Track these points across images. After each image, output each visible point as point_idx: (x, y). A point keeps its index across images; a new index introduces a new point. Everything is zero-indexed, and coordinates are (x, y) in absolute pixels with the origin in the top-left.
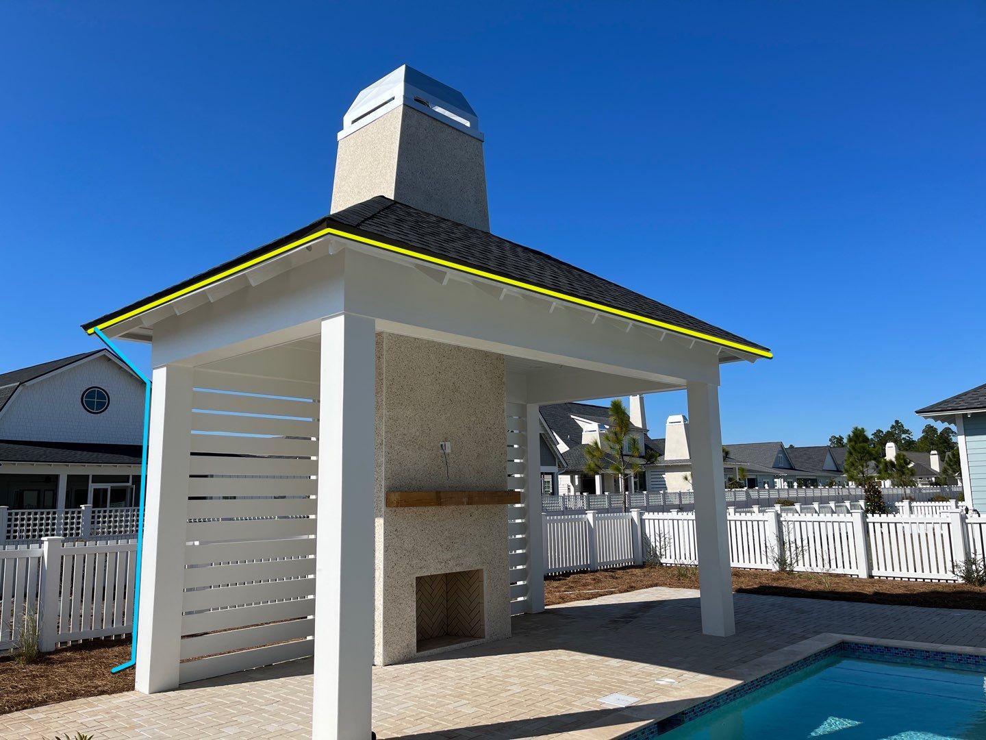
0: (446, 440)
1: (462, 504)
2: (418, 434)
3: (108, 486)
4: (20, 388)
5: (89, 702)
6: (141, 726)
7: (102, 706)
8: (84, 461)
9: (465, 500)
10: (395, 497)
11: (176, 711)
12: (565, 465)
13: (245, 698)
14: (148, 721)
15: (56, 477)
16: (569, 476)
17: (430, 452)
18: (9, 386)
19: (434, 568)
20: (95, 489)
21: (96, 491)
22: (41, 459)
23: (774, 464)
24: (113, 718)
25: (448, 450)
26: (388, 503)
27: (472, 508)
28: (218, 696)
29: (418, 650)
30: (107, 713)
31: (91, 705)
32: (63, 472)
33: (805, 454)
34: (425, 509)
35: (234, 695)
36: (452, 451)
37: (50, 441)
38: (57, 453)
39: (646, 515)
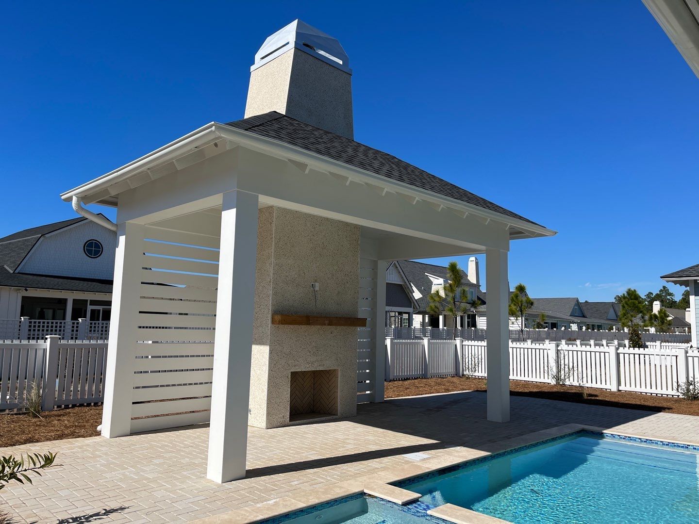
0: (316, 281)
1: (325, 325)
2: (296, 276)
3: (101, 308)
4: (42, 239)
5: (70, 442)
6: (100, 456)
7: (78, 444)
8: (84, 290)
9: (327, 322)
10: (278, 318)
11: (125, 449)
12: (418, 307)
13: (171, 443)
14: (106, 454)
15: (66, 300)
16: (422, 316)
17: (305, 289)
18: (34, 236)
19: (303, 367)
20: (92, 310)
21: (93, 311)
22: (55, 288)
23: (571, 314)
24: (83, 452)
25: (317, 288)
26: (273, 322)
27: (333, 328)
28: (155, 441)
29: (290, 421)
30: (80, 448)
31: (71, 443)
32: (70, 297)
33: (595, 307)
34: (299, 327)
35: (165, 441)
36: (320, 289)
37: (62, 275)
38: (66, 284)
39: (466, 343)
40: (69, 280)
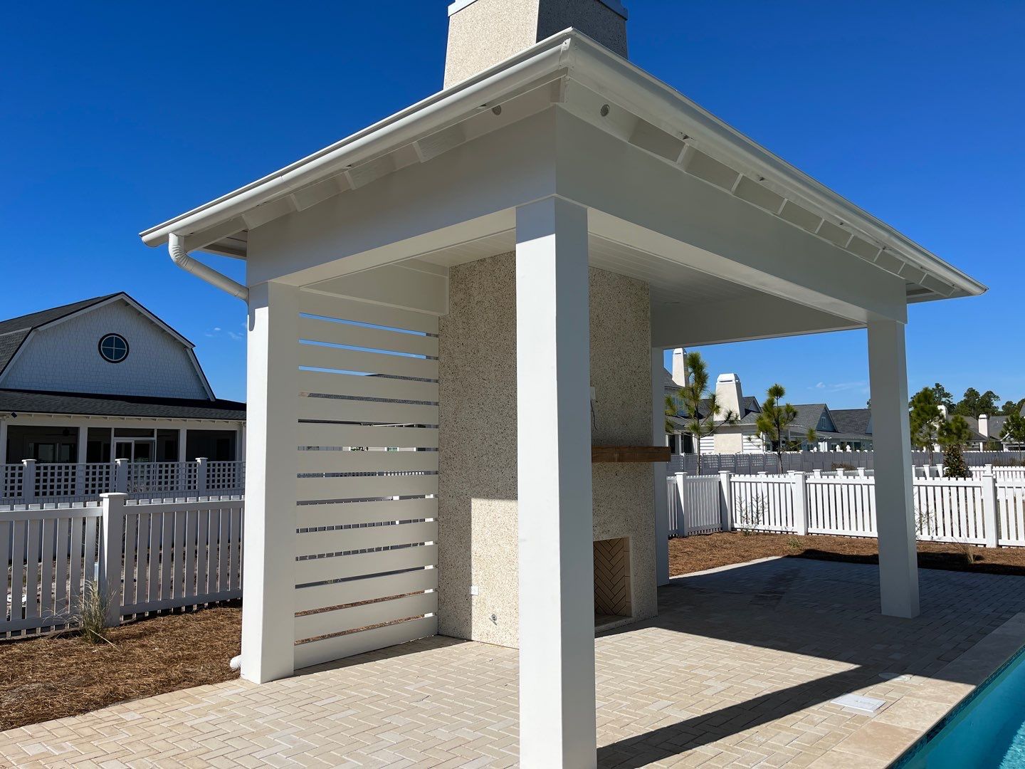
1: (613, 460)
3: (131, 440)
4: (32, 334)
5: (189, 696)
6: (271, 731)
7: (209, 702)
8: (105, 413)
9: (616, 456)
11: (307, 709)
14: (277, 723)
15: (76, 430)
18: (20, 331)
21: (119, 446)
22: (60, 410)
23: (818, 427)
24: (230, 718)
27: (618, 465)
30: (220, 711)
32: (84, 424)
33: (848, 417)
36: (597, 397)
37: (67, 391)
38: (75, 404)
39: (736, 478)
40: (80, 399)
